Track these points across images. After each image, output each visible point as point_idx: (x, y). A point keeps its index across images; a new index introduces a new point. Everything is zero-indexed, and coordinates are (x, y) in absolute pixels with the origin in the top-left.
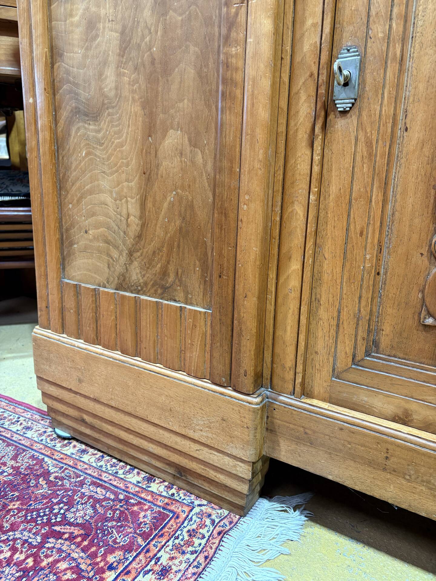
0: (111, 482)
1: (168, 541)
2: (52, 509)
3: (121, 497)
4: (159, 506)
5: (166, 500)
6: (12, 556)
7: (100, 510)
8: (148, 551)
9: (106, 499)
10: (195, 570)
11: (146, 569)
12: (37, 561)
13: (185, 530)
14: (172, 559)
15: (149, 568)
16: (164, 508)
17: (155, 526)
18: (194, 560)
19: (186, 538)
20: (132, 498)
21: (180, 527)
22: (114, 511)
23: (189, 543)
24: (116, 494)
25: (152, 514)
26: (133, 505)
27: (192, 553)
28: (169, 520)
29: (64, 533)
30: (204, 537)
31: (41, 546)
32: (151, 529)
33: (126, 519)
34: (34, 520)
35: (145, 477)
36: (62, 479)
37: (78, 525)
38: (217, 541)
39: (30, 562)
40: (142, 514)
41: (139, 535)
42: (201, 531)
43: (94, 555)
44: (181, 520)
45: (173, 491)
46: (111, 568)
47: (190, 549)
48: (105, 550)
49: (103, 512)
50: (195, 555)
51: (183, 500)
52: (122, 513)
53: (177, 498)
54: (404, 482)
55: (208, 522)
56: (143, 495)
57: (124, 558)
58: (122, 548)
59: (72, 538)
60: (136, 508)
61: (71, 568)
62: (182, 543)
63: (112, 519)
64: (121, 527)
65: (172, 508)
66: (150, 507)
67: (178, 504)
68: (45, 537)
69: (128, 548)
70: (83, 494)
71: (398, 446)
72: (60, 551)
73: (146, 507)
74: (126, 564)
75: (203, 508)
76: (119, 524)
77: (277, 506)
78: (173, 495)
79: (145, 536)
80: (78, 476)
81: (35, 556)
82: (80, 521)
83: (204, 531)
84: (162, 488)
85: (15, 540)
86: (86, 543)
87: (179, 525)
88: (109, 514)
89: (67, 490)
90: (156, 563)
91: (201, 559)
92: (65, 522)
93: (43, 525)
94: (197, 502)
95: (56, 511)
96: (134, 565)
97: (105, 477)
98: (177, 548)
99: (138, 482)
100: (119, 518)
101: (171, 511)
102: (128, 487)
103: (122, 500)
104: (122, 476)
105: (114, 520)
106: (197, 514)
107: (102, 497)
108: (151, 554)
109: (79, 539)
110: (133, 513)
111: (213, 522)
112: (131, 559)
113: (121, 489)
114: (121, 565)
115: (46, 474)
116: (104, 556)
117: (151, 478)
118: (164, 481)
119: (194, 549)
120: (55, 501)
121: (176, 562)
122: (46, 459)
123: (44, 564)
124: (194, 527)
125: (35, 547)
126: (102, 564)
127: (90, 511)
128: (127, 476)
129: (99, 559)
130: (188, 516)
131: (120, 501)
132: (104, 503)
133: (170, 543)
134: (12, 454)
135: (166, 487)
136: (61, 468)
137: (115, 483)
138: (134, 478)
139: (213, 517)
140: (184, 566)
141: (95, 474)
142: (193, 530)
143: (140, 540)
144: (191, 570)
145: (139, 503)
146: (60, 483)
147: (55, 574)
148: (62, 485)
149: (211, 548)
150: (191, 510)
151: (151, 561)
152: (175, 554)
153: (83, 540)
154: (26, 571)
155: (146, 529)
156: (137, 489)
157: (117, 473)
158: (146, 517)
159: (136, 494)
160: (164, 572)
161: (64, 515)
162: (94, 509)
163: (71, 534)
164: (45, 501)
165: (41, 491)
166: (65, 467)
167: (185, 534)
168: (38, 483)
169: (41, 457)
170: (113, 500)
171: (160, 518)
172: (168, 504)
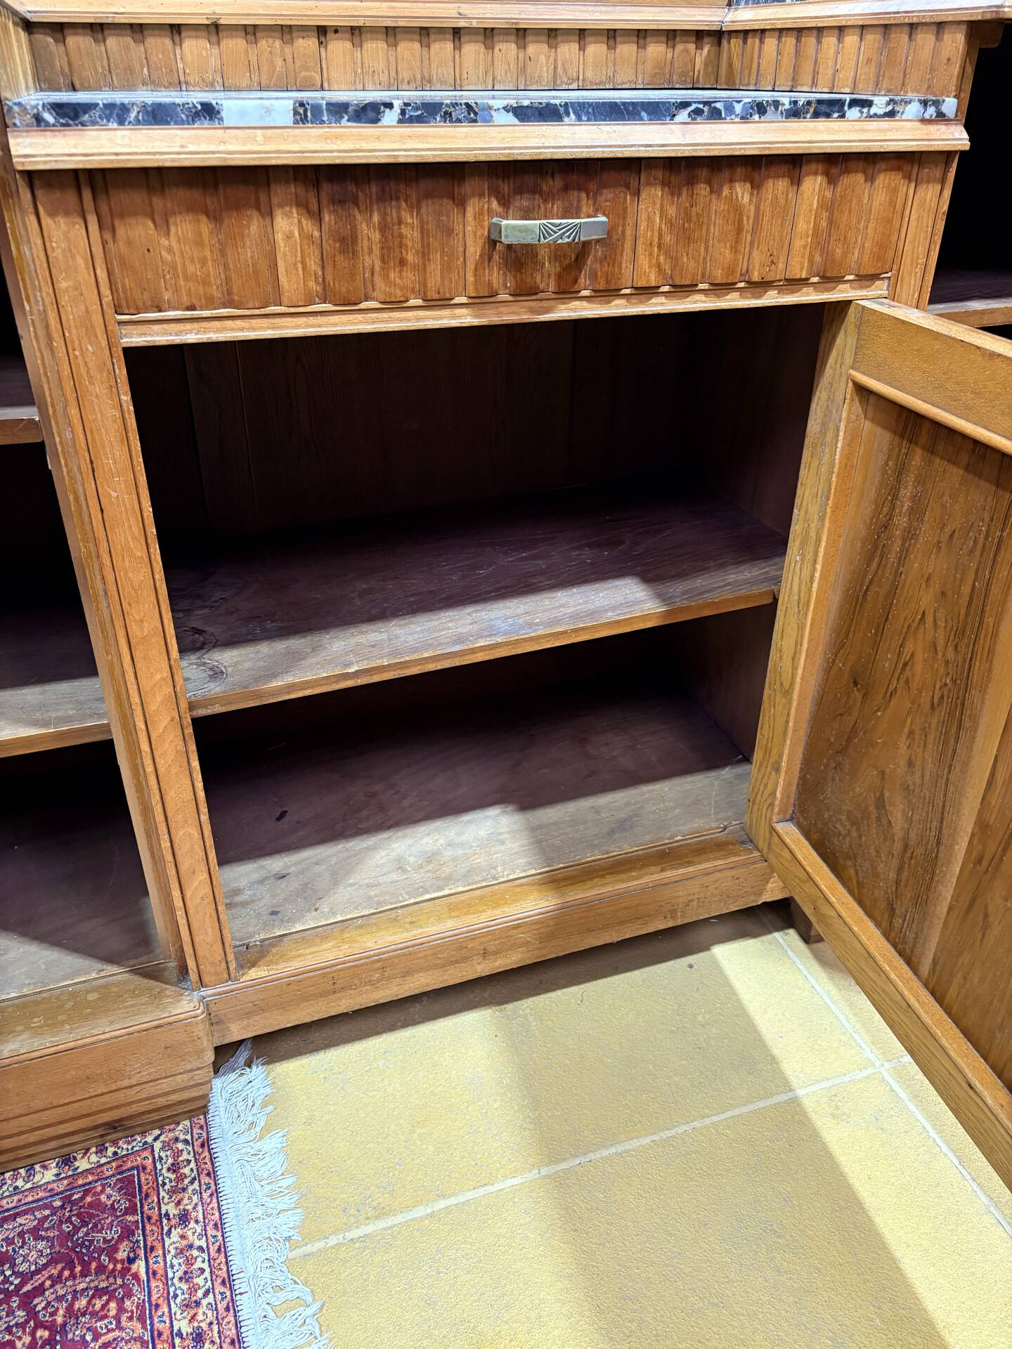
0: (23, 1202)
1: (159, 1195)
3: (58, 1203)
4: (113, 1175)
5: (114, 1164)
7: (52, 1234)
8: (149, 1218)
9: (43, 1220)
10: (209, 1192)
11: (165, 1231)
12: (49, 1326)
13: (164, 1171)
14: (179, 1203)
15: (166, 1229)
16: (119, 1174)
17: (130, 1195)
18: (200, 1186)
19: (173, 1176)
20: (73, 1195)
21: (156, 1173)
22: (69, 1220)
23: (181, 1178)
24: (47, 1206)
25: (112, 1189)
26: (82, 1198)
27: (192, 1182)
28: (139, 1178)
29: (43, 1283)
30: (189, 1162)
31: (32, 1314)
32: (130, 1200)
33: (91, 1216)
35: (57, 1164)
37: (46, 1266)
38: (206, 1153)
39: (42, 1334)
40: (103, 1198)
41: (123, 1215)
42: (181, 1159)
43: (101, 1269)
44: (150, 1167)
45: (111, 1150)
46: (131, 1261)
47: (187, 1181)
48: (106, 1255)
49: (57, 1233)
50: (197, 1182)
51: (132, 1148)
52: (79, 1215)
53: (125, 1152)
54: (352, 992)
55: (180, 1146)
56: (80, 1182)
57: (134, 1243)
58: (121, 1239)
59: (56, 1280)
60: (89, 1199)
61: (93, 1297)
62: (173, 1184)
63: (76, 1229)
64: (95, 1225)
65: (128, 1165)
66: (103, 1186)
67: (131, 1158)
68: (26, 1305)
69: (127, 1233)
71: (341, 970)
72: (60, 1298)
73: (99, 1188)
74: (142, 1245)
75: (162, 1138)
76: (90, 1226)
77: (232, 1076)
78: (115, 1153)
79: (131, 1210)
81: (40, 1326)
82: (43, 1261)
83: (185, 1156)
84: (94, 1158)
86: (78, 1269)
87: (153, 1173)
88: (66, 1228)
90: (169, 1219)
91: (205, 1180)
92: (25, 1277)
94: (149, 1139)
96: (149, 1239)
97: (7, 1204)
98: (173, 1192)
99: (57, 1175)
100: (82, 1221)
101: (132, 1168)
102: (52, 1190)
103: (63, 1205)
104: (29, 1186)
105: (80, 1228)
106: (163, 1148)
107: (35, 1223)
108: (155, 1218)
110: (91, 1205)
111: (186, 1142)
112: (141, 1238)
113: (47, 1198)
114: (138, 1250)
116: (113, 1260)
117: (67, 1161)
118: (88, 1150)
119: (190, 1178)
121: (186, 1201)
123: (59, 1320)
124: (170, 1161)
125: (27, 1322)
126: (119, 1266)
127: (41, 1245)
128: (35, 1181)
129: (111, 1267)
130: (154, 1158)
131: (62, 1207)
132: (46, 1226)
133: (162, 1193)
135: (97, 1153)
137: (30, 1199)
138: (46, 1175)
139: (182, 1137)
140: (195, 1199)
142: (173, 1165)
143: (130, 1218)
145: (86, 1193)
147: (84, 1315)
149: (206, 1163)
150: (153, 1151)
151: (161, 1222)
152: (176, 1198)
153: (72, 1269)
155: (124, 1204)
156: (65, 1182)
157: (16, 1188)
158: (110, 1196)
159: (71, 1187)
160: (184, 1218)
161: (14, 1273)
162: (43, 1238)
163: (50, 1277)
167: (168, 1174)
170: (53, 1214)
171: (126, 1185)
172: (119, 1166)
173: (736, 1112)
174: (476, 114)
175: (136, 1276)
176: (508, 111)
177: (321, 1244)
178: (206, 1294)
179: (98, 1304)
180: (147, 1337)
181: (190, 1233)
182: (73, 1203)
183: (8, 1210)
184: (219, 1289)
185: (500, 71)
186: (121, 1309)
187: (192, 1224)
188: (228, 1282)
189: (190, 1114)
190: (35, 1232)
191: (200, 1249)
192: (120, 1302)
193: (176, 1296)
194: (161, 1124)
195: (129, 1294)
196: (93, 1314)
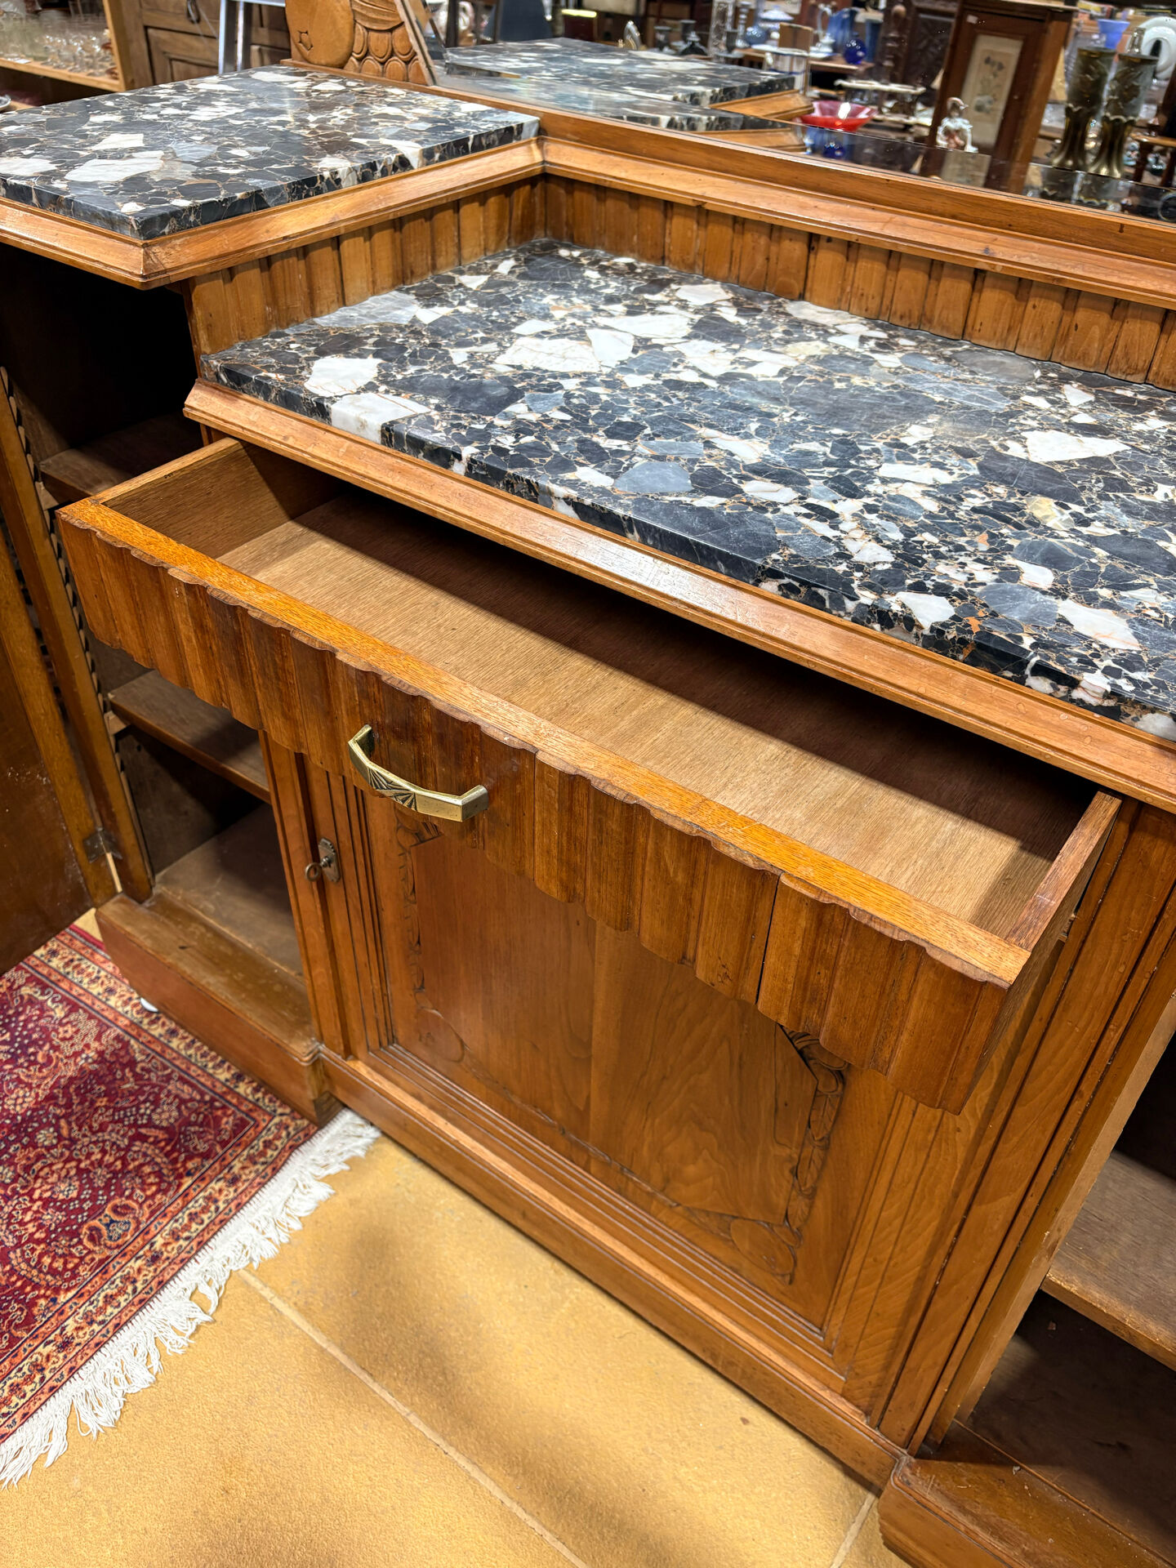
0: (199, 1078)
1: (243, 1151)
2: (138, 1109)
3: (207, 1098)
4: (243, 1112)
5: (251, 1106)
6: (102, 1158)
7: (185, 1113)
8: (224, 1159)
9: (192, 1100)
10: (261, 1180)
11: (219, 1177)
12: (125, 1164)
13: (262, 1140)
14: (243, 1168)
15: (221, 1176)
16: (246, 1115)
17: (235, 1133)
18: (263, 1171)
19: (261, 1148)
20: (217, 1100)
21: (258, 1136)
22: (198, 1114)
23: (263, 1154)
24: (202, 1094)
25: (234, 1120)
26: (218, 1109)
27: (263, 1163)
28: (249, 1129)
29: (149, 1137)
30: (276, 1149)
31: (128, 1149)
32: (230, 1137)
33: (208, 1125)
34: (121, 1121)
35: (234, 1074)
36: (149, 1071)
37: (162, 1128)
38: (287, 1155)
39: (119, 1164)
40: (225, 1120)
41: (218, 1142)
42: (276, 1142)
43: (175, 1161)
44: (260, 1129)
45: (259, 1095)
46: (189, 1174)
47: (262, 1160)
48: (185, 1156)
49: (187, 1115)
50: (264, 1166)
52: (205, 1117)
53: (262, 1105)
55: (284, 1134)
56: (229, 1097)
57: (202, 1166)
58: (201, 1155)
59: (156, 1142)
60: (219, 1113)
61: (154, 1173)
62: (256, 1153)
63: (195, 1124)
64: (202, 1132)
65: (255, 1115)
66: (233, 1112)
67: (260, 1112)
68: (132, 1139)
70: (169, 1091)
72: (145, 1155)
74: (202, 1171)
75: (284, 1118)
76: (201, 1130)
78: (258, 1100)
79: (224, 1144)
80: (166, 1068)
81: (123, 1159)
82: (165, 1124)
83: (278, 1143)
84: (249, 1091)
85: (104, 1141)
86: (169, 1148)
87: (257, 1134)
88: (193, 1119)
89: (154, 1086)
90: (229, 1172)
91: (269, 1171)
92: (150, 1124)
93: (130, 1126)
94: (280, 1111)
95: (142, 1111)
96: (209, 1172)
97: (194, 1071)
98: (251, 1158)
99: (227, 1080)
100: (202, 1123)
101: (253, 1119)
102: (215, 1086)
104: (211, 1071)
105: (197, 1125)
106: (276, 1124)
107: (187, 1097)
108: (226, 1163)
109: (163, 1144)
110: (216, 1118)
112: (207, 1166)
113: (208, 1088)
114: (198, 1171)
115: (132, 1063)
116: (184, 1162)
117: (239, 1077)
118: (253, 1082)
119: (265, 1160)
120: (142, 1098)
121: (247, 1171)
122: (132, 1042)
123: (131, 1167)
124: (271, 1137)
125: (123, 1150)
126: (181, 1170)
127: (175, 1114)
128: (217, 1071)
129: (179, 1165)
130: (267, 1126)
131: (206, 1103)
132: (189, 1105)
133: (245, 1153)
134: (95, 1031)
135: (253, 1089)
136: (148, 1055)
137: (202, 1080)
138: (223, 1075)
139: (291, 1129)
140: (253, 1175)
141: (183, 1067)
142: (269, 1141)
143: (218, 1148)
144: (258, 1180)
145: (224, 1107)
146: (146, 1077)
147: (140, 1177)
148: (149, 1079)
149: (280, 1160)
151: (224, 1169)
152: (247, 1163)
153: (167, 1145)
154: (115, 1173)
155: (225, 1137)
156: (224, 1089)
157: (207, 1066)
158: (227, 1123)
159: (222, 1096)
160: (234, 1181)
161: (150, 1116)
162: (179, 1110)
163: (156, 1137)
164: (132, 1098)
165: (127, 1086)
166: (153, 1054)
167: (261, 1144)
168: (124, 1075)
169: (127, 1038)
170: (199, 1102)
171: (240, 1126)
172: (251, 1110)
174: (536, 494)
175: (179, 1186)
176: (568, 504)
177: (258, 1285)
178: (187, 1238)
179: (152, 1179)
180: (142, 1227)
181: (225, 1193)
182: (211, 1106)
184: (194, 1244)
185: (1027, 331)
186: (153, 1196)
187: (232, 1189)
188: (202, 1245)
190: (183, 1101)
191: (217, 1209)
192: (157, 1192)
193: (176, 1221)
194: (295, 1108)
195: (165, 1192)
196: (143, 1183)
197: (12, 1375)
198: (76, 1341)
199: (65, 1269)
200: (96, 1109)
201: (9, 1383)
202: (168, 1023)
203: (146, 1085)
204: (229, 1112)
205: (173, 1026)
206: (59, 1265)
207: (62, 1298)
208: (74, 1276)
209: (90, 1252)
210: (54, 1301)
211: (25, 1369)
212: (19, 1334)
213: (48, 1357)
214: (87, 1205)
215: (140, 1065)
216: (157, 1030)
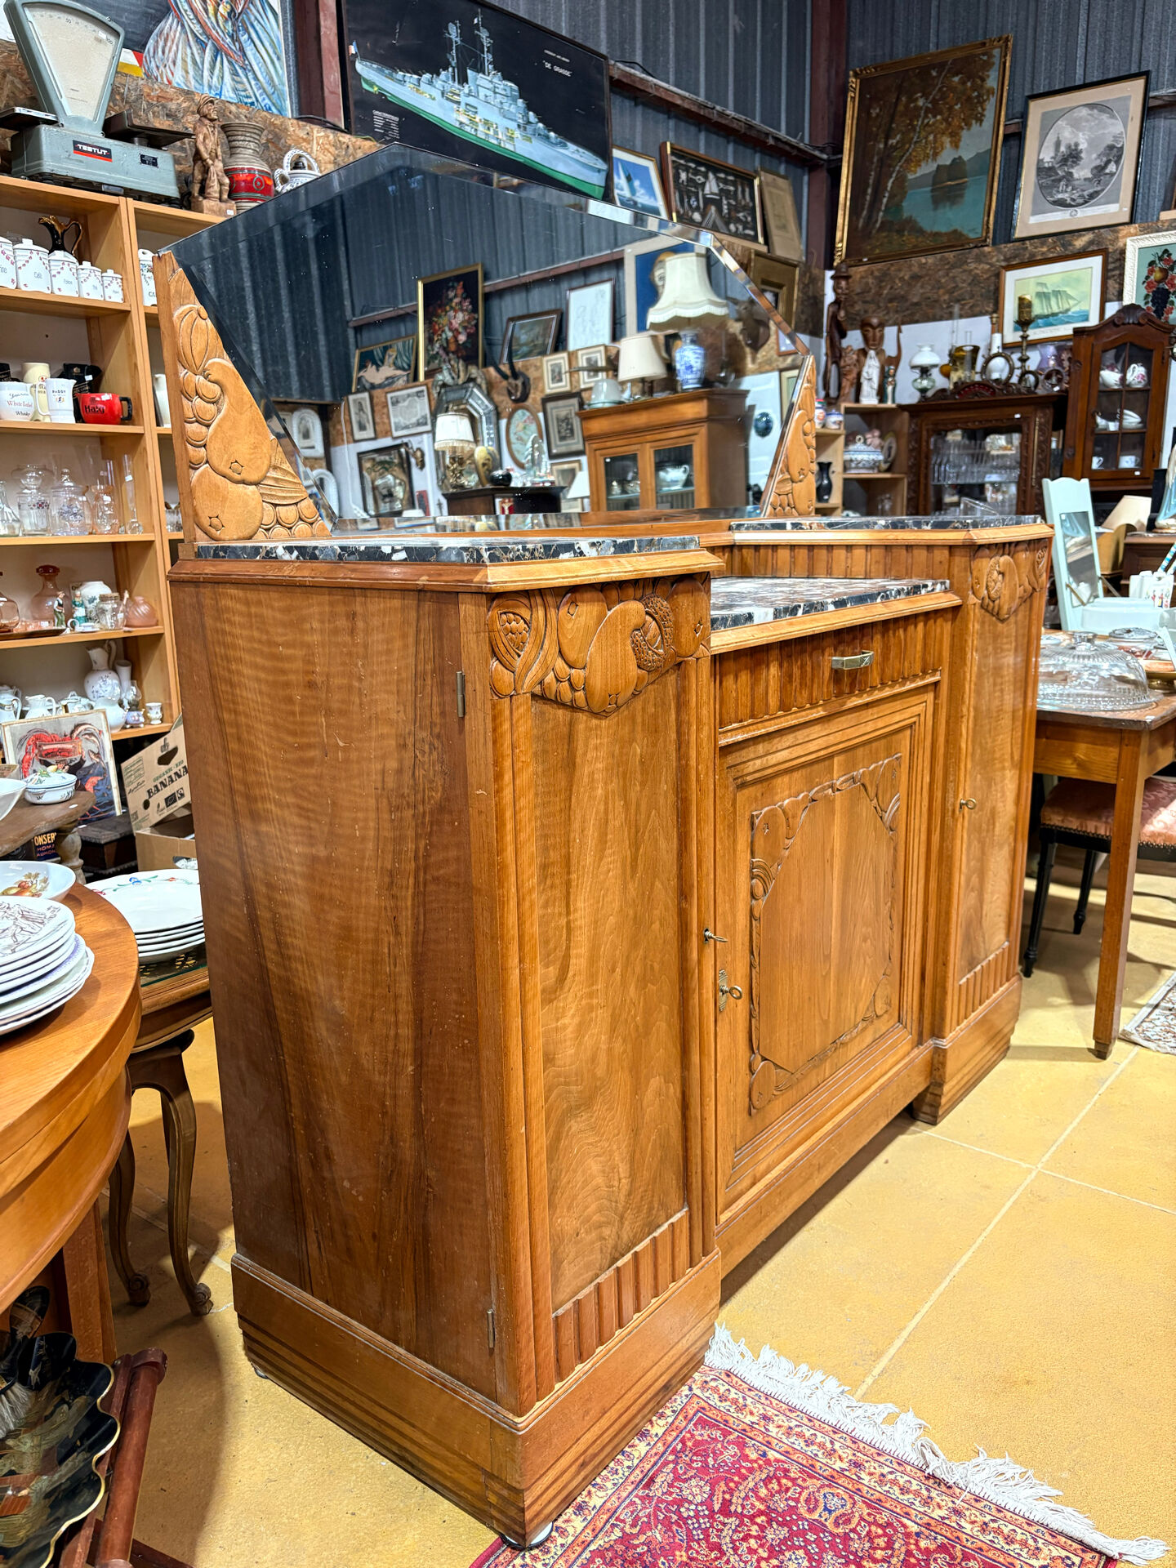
0: (646, 1470)
1: (732, 1417)
3: (671, 1458)
4: (688, 1424)
6: (755, 1537)
7: (691, 1473)
8: (744, 1430)
9: (675, 1470)
10: (763, 1398)
11: (764, 1430)
12: (761, 1513)
13: (719, 1403)
14: (752, 1413)
15: (762, 1429)
16: (691, 1420)
17: (713, 1426)
18: (753, 1398)
19: (729, 1403)
20: (675, 1448)
21: (715, 1407)
22: (692, 1461)
23: (735, 1401)
24: (666, 1463)
25: (698, 1430)
26: (684, 1446)
27: (745, 1399)
28: (707, 1415)
29: (724, 1499)
30: (729, 1390)
31: (740, 1516)
32: (718, 1429)
33: (704, 1450)
34: (705, 1531)
35: (640, 1440)
37: (712, 1489)
38: (735, 1379)
39: (760, 1520)
40: (698, 1438)
41: (725, 1438)
42: (721, 1391)
43: (751, 1470)
45: (668, 1412)
46: (764, 1455)
47: (741, 1400)
48: (744, 1462)
49: (694, 1471)
50: (748, 1398)
51: (681, 1403)
52: (696, 1454)
53: (679, 1408)
55: (713, 1384)
56: (670, 1439)
57: (753, 1447)
58: (741, 1449)
59: (731, 1492)
60: (689, 1444)
61: (766, 1485)
62: (734, 1407)
63: (706, 1462)
64: (714, 1453)
65: (691, 1412)
66: (689, 1432)
67: (689, 1407)
69: (741, 1445)
70: (663, 1494)
72: (747, 1498)
74: (759, 1445)
75: (694, 1386)
76: (711, 1455)
78: (673, 1412)
79: (725, 1434)
80: (632, 1503)
81: (752, 1518)
82: (707, 1489)
83: (723, 1388)
84: (662, 1422)
85: (733, 1541)
86: (736, 1479)
87: (713, 1408)
88: (696, 1465)
89: (657, 1508)
90: (757, 1424)
91: (752, 1394)
92: (708, 1503)
93: (711, 1520)
94: (687, 1392)
95: (692, 1514)
96: (760, 1439)
98: (740, 1410)
99: (648, 1445)
100: (702, 1456)
101: (695, 1414)
102: (656, 1454)
103: (676, 1456)
104: (636, 1461)
105: (706, 1460)
106: (702, 1392)
107: (671, 1475)
108: (748, 1428)
109: (732, 1485)
110: (695, 1446)
111: (713, 1381)
112: (753, 1442)
113: (659, 1459)
114: (760, 1448)
115: (625, 1539)
116: (751, 1461)
117: (644, 1433)
118: (651, 1421)
119: (741, 1398)
120: (675, 1518)
121: (755, 1411)
122: (593, 1547)
123: (762, 1507)
124: (716, 1396)
126: (760, 1462)
127: (693, 1482)
128: (637, 1456)
129: (755, 1465)
130: (703, 1400)
131: (678, 1457)
132: (681, 1472)
133: (735, 1415)
135: (660, 1419)
136: (613, 1526)
137: (648, 1467)
138: (641, 1450)
139: (708, 1378)
140: (759, 1406)
141: (631, 1487)
142: (720, 1397)
143: (732, 1437)
144: (763, 1400)
145: (683, 1441)
146: (644, 1519)
148: (648, 1516)
149: (742, 1385)
150: (698, 1397)
151: (755, 1428)
152: (746, 1412)
153: (732, 1480)
154: (770, 1521)
155: (718, 1433)
156: (659, 1444)
157: (629, 1467)
158: (702, 1434)
159: (668, 1445)
161: (696, 1505)
162: (690, 1479)
163: (724, 1492)
164: (675, 1528)
165: (658, 1536)
166: (612, 1521)
167: (724, 1404)
168: (643, 1544)
169: (587, 1554)
170: (677, 1464)
171: (703, 1423)
172: (685, 1418)
173: (996, 1220)
175: (777, 1461)
177: (865, 1385)
178: (832, 1443)
179: (774, 1486)
180: (827, 1482)
181: (780, 1423)
182: (683, 1451)
183: (642, 1480)
184: (836, 1437)
186: (793, 1480)
187: (776, 1418)
188: (837, 1431)
189: (695, 1368)
190: (677, 1478)
191: (798, 1426)
192: (786, 1477)
193: (816, 1455)
194: (683, 1382)
195: (786, 1471)
196: (778, 1492)
197: (999, 1547)
198: (951, 1505)
199: (885, 1534)
200: (692, 1559)
201: (1007, 1547)
202: (564, 1517)
203: (656, 1516)
204: (688, 1435)
205: (570, 1510)
206: (881, 1542)
207: (914, 1528)
208: (889, 1524)
209: (862, 1518)
210: (918, 1534)
211: (990, 1537)
212: (959, 1554)
213: (973, 1522)
214: (811, 1537)
215: (628, 1529)
216: (578, 1523)
